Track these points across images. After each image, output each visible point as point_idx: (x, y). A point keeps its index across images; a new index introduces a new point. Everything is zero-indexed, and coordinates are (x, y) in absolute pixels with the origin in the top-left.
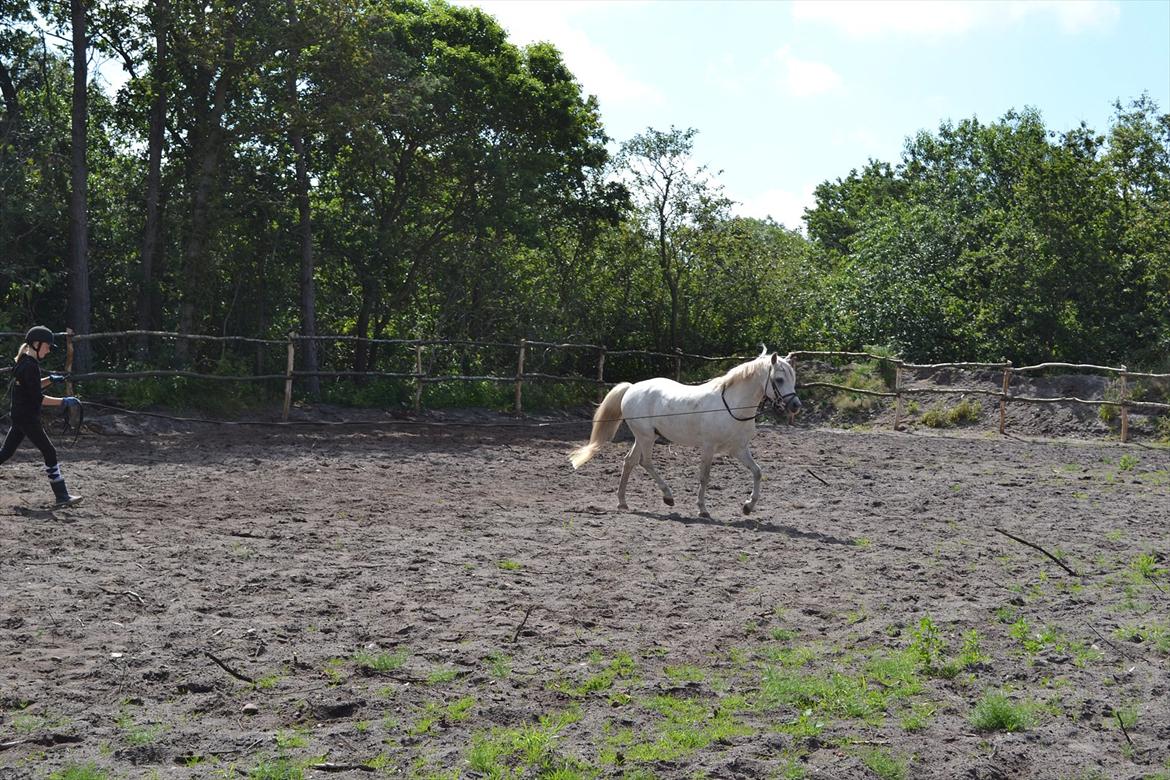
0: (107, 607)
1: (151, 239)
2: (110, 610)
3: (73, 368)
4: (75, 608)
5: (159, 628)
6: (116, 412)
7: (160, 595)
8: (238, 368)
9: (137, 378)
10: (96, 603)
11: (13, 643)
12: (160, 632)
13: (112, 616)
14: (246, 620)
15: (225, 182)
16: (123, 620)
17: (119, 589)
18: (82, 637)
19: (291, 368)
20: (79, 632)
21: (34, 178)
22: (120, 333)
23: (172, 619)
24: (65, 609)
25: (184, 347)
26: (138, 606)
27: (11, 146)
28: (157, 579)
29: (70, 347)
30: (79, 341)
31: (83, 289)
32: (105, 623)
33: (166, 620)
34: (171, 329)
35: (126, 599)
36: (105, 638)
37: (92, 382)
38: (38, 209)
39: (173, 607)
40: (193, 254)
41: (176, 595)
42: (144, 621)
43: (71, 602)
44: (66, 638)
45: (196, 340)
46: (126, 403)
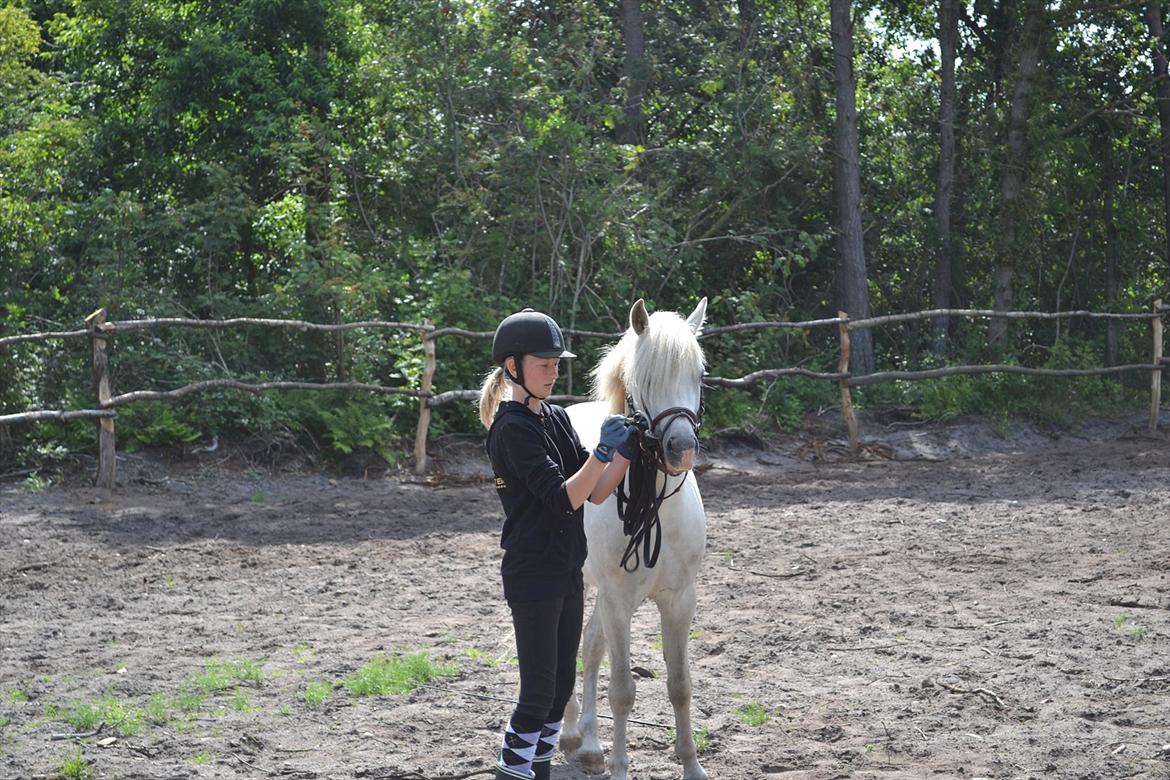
0: (953, 711)
1: (948, 176)
2: (958, 716)
3: (850, 369)
4: (909, 713)
5: (1032, 741)
6: (910, 428)
7: (1025, 695)
8: (1081, 358)
9: (937, 377)
10: (938, 705)
11: (835, 762)
12: (1036, 749)
13: (961, 724)
14: (1156, 731)
15: (1052, 86)
16: (979, 730)
17: (965, 685)
18: (926, 754)
19: (1159, 353)
20: (922, 747)
21: (783, 103)
22: (912, 315)
23: (1048, 729)
24: (896, 714)
25: (1001, 330)
26: (995, 708)
27: (753, 62)
28: (1015, 670)
29: (845, 338)
30: (857, 329)
31: (856, 256)
32: (955, 734)
33: (1040, 730)
34: (983, 304)
35: (977, 699)
36: (958, 756)
37: (874, 387)
38: (792, 146)
39: (1046, 712)
40: (1009, 195)
41: (1047, 695)
42: (1008, 731)
43: (903, 704)
44: (906, 756)
45: (1018, 318)
46: (924, 415)
